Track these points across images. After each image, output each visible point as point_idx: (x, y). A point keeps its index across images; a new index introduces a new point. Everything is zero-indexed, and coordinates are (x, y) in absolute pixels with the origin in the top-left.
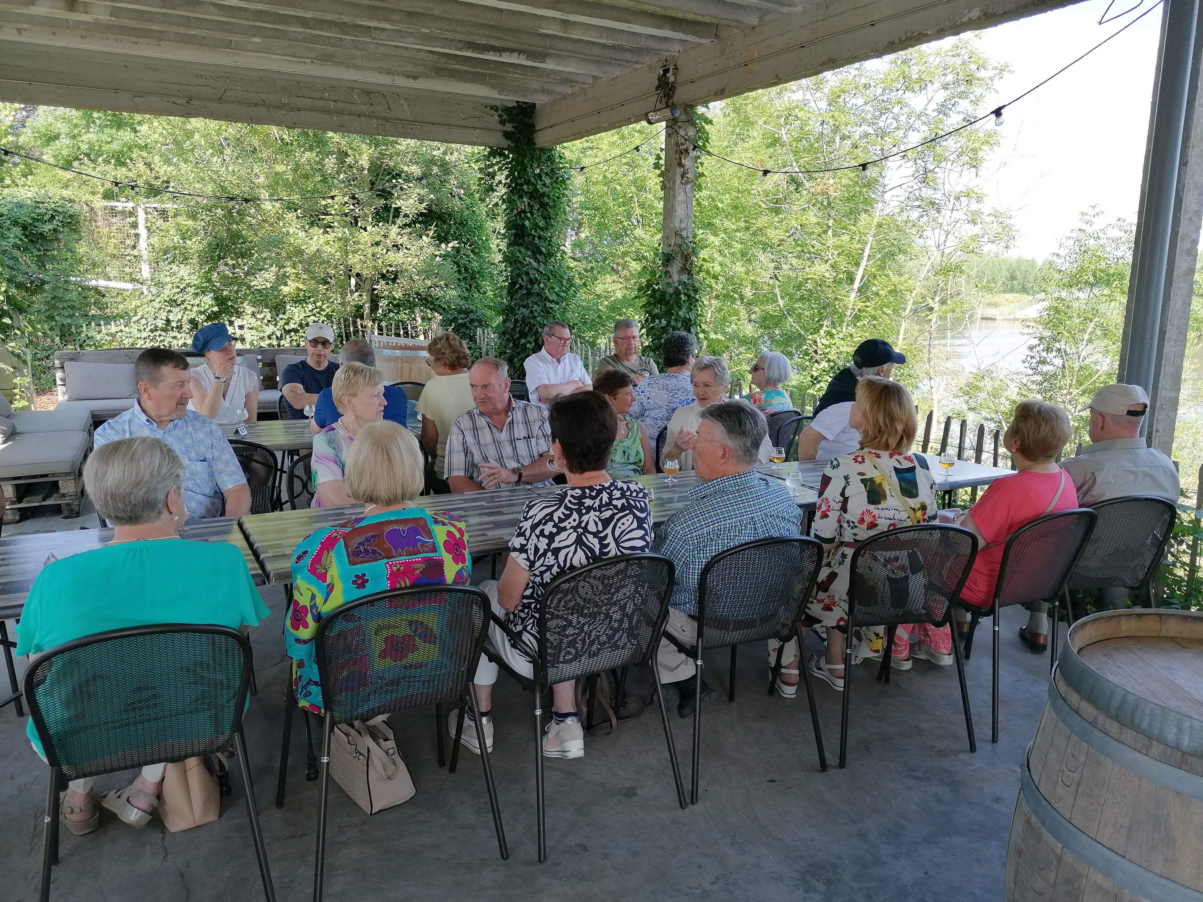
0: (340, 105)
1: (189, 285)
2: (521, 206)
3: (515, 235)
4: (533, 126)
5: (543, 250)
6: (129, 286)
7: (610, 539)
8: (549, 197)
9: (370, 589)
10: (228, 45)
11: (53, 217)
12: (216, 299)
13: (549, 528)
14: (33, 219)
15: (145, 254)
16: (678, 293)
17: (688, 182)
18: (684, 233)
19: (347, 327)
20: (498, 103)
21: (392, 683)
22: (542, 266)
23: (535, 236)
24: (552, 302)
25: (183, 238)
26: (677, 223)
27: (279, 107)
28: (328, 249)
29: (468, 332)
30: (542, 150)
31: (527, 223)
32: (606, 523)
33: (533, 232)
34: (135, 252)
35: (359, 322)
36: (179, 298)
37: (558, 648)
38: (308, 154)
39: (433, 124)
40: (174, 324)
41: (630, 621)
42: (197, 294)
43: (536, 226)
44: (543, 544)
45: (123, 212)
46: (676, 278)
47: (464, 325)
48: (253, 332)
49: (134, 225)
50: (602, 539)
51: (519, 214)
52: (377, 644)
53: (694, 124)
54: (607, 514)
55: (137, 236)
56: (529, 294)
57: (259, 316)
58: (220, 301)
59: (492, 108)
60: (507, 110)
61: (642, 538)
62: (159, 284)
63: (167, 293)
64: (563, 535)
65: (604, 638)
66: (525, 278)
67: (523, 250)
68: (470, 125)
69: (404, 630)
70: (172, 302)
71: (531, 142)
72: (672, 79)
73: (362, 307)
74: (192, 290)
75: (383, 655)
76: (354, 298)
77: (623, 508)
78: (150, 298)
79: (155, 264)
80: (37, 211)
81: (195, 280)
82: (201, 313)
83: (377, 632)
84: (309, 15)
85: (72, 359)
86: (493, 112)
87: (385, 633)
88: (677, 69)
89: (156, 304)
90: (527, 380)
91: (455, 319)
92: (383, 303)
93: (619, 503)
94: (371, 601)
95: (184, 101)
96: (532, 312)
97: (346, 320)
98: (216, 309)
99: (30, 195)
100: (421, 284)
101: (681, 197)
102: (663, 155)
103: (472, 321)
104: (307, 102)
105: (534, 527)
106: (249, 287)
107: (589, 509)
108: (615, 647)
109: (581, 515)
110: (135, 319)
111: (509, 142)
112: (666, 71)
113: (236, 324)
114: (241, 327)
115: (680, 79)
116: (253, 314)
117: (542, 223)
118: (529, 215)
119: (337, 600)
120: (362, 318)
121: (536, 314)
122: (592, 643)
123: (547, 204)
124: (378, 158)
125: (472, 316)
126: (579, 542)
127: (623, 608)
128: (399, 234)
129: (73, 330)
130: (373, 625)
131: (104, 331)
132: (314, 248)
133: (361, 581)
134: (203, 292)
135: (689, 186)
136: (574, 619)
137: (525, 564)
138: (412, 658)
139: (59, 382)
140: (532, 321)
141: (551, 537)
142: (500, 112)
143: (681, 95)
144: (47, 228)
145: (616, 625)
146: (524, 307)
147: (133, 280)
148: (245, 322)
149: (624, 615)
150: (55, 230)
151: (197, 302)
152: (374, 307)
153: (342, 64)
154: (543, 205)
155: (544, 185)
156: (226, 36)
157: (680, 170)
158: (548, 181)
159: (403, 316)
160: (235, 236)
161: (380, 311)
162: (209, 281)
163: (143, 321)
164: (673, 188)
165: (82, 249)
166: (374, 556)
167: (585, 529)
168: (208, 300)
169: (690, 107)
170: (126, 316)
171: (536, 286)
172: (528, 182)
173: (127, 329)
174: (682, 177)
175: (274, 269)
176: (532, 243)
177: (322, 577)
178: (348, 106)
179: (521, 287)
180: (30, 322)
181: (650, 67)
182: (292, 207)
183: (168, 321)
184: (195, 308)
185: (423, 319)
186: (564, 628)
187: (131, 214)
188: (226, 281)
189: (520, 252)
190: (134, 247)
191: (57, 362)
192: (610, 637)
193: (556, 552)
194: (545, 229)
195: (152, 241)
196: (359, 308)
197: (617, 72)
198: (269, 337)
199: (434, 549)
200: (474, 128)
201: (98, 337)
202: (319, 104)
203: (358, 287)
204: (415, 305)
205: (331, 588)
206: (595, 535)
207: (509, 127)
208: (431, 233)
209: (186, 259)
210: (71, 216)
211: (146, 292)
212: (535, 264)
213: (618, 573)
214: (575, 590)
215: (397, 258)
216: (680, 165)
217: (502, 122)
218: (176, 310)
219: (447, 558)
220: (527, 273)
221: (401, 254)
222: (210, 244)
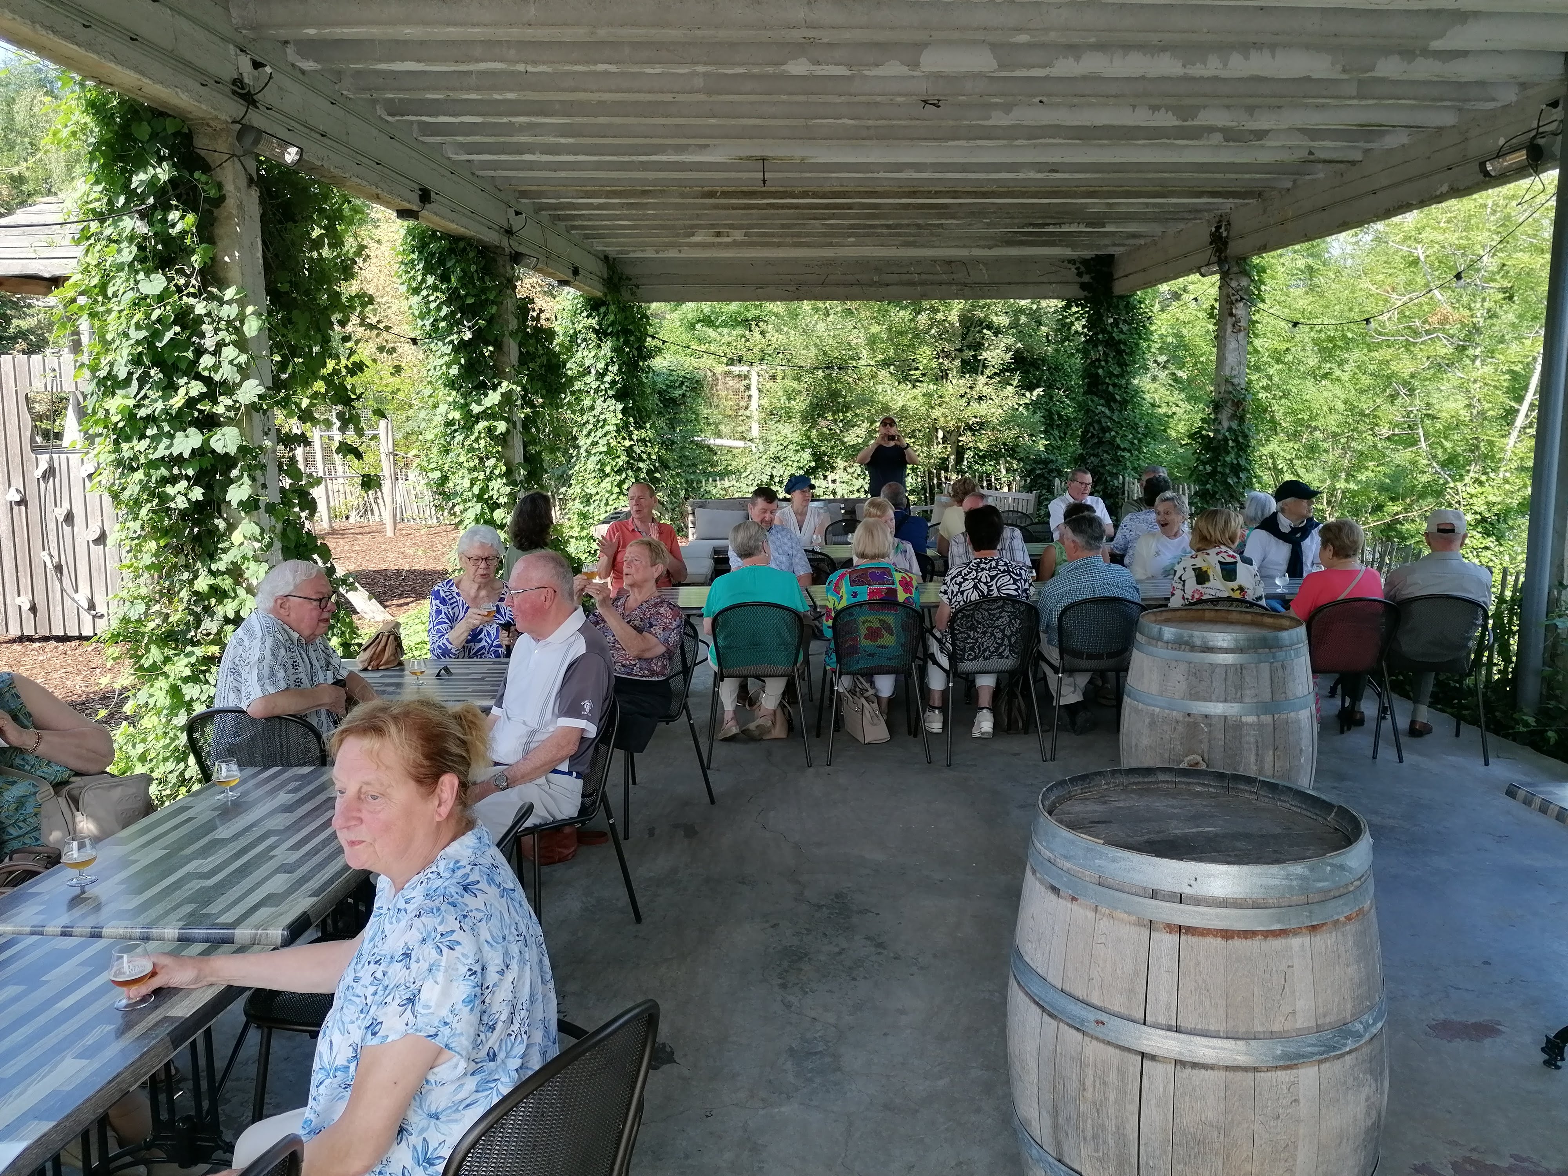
0: (924, 277)
1: (791, 443)
2: (1094, 355)
3: (1089, 384)
4: (1111, 274)
5: (1118, 397)
6: (741, 444)
7: (994, 587)
8: (1125, 344)
9: (859, 599)
10: (831, 245)
11: (682, 383)
12: (813, 455)
13: (959, 579)
14: (667, 385)
15: (756, 415)
16: (1226, 440)
17: (1240, 331)
18: (1236, 381)
19: (931, 479)
20: (1075, 257)
21: (870, 655)
22: (1117, 413)
23: (1108, 384)
24: (1124, 450)
25: (789, 399)
26: (1227, 371)
27: (872, 284)
28: (914, 403)
29: (1046, 482)
30: (1122, 297)
31: (1100, 371)
32: (992, 578)
33: (1107, 380)
34: (748, 413)
35: (943, 474)
36: (782, 455)
37: (964, 650)
38: (902, 313)
39: (1010, 283)
40: (777, 479)
41: (1010, 641)
42: (797, 451)
43: (1111, 374)
44: (956, 588)
45: (739, 376)
46: (1226, 424)
47: (1041, 476)
48: (844, 486)
49: (748, 387)
50: (988, 587)
51: (1093, 362)
52: (863, 631)
53: (1248, 275)
54: (994, 573)
55: (750, 396)
56: (1101, 442)
57: (850, 470)
58: (817, 457)
59: (1069, 261)
60: (1085, 262)
61: (1016, 590)
62: (766, 442)
63: (773, 450)
64: (967, 583)
65: (992, 649)
66: (1096, 426)
67: (1096, 399)
68: (1046, 280)
69: (876, 625)
70: (776, 459)
71: (1108, 290)
72: (1225, 234)
73: (947, 459)
74: (793, 447)
75: (866, 637)
76: (937, 450)
77: (1004, 571)
78: (758, 455)
79: (763, 423)
80: (671, 378)
81: (796, 437)
82: (800, 468)
83: (863, 623)
84: (890, 222)
85: (700, 507)
86: (1070, 266)
87: (867, 625)
88: (1229, 224)
89: (763, 461)
90: (1051, 520)
91: (1033, 470)
92: (969, 454)
93: (1002, 569)
94: (860, 605)
95: (794, 288)
96: (1101, 460)
97: (930, 473)
98: (813, 464)
99: (666, 364)
100: (1008, 435)
101: (1232, 345)
102: (1217, 305)
103: (1051, 471)
104: (895, 278)
105: (952, 579)
106: (843, 443)
107: (983, 569)
108: (1001, 656)
109: (977, 572)
110: (744, 475)
111: (1086, 293)
112: (1218, 228)
113: (830, 479)
114: (834, 481)
115: (1232, 234)
116: (845, 469)
117: (1117, 370)
118: (1103, 363)
119: (844, 603)
120: (946, 471)
121: (1106, 463)
122: (985, 651)
123: (1124, 351)
124: (969, 311)
125: (1052, 466)
126: (975, 587)
127: (1003, 631)
128: (987, 384)
129: (695, 485)
130: (862, 619)
131: (719, 486)
132: (900, 404)
133: (855, 595)
134: (803, 449)
135: (1242, 334)
136: (972, 633)
137: (946, 601)
138: (880, 642)
139: (690, 525)
140: (1102, 470)
141: (960, 585)
142: (1078, 265)
143: (1235, 248)
144: (677, 393)
145: (999, 641)
146: (1094, 455)
147: (743, 438)
148: (837, 477)
149: (1004, 635)
150: (684, 395)
151: (797, 458)
152: (959, 460)
153: (923, 246)
154: (1120, 352)
155: (1122, 332)
156: (828, 240)
157: (1231, 320)
158: (1125, 328)
159: (988, 468)
160: (834, 395)
161: (965, 463)
162: (808, 438)
163: (751, 477)
164: (1224, 337)
165: (705, 411)
166: (862, 583)
167: (980, 580)
168: (806, 455)
169: (1242, 260)
170: (737, 473)
171: (1107, 434)
172: (1104, 331)
173: (737, 484)
174: (1234, 326)
175: (866, 425)
176: (1106, 391)
177: (838, 593)
178: (931, 277)
179: (1093, 436)
180: (672, 477)
181: (1208, 221)
182: (886, 363)
183: (772, 476)
184: (796, 464)
185: (1008, 470)
186: (966, 638)
187: (746, 377)
188: (822, 436)
189: (1093, 401)
190: (746, 408)
191: (690, 508)
192: (997, 649)
193: (962, 593)
194: (1121, 375)
195: (763, 402)
196: (945, 460)
197: (1181, 226)
198: (858, 491)
199: (893, 584)
200: (1050, 283)
201: (714, 491)
202: (906, 277)
203: (945, 440)
204: (1003, 456)
205: (842, 597)
206: (986, 583)
207: (1086, 279)
208: (1015, 383)
209: (790, 418)
210: (697, 382)
211: (754, 450)
212: (1107, 412)
213: (998, 608)
214: (973, 615)
215: (981, 409)
216: (1231, 315)
217: (1080, 275)
218: (778, 466)
219: (900, 589)
220: (1099, 422)
221: (984, 405)
222: (811, 403)
